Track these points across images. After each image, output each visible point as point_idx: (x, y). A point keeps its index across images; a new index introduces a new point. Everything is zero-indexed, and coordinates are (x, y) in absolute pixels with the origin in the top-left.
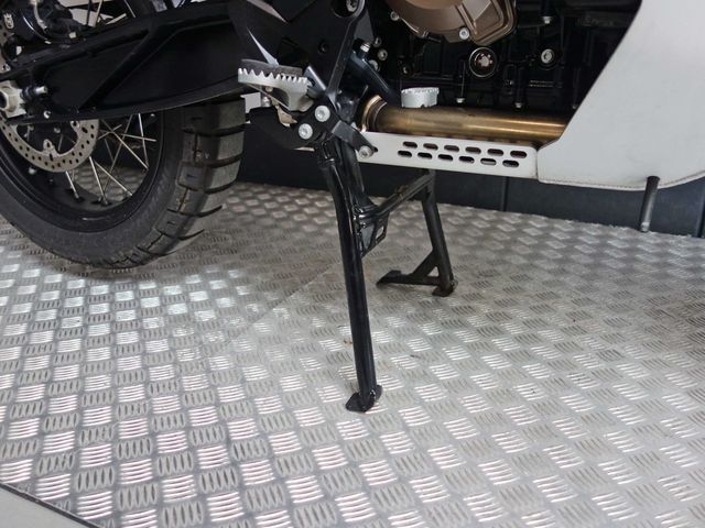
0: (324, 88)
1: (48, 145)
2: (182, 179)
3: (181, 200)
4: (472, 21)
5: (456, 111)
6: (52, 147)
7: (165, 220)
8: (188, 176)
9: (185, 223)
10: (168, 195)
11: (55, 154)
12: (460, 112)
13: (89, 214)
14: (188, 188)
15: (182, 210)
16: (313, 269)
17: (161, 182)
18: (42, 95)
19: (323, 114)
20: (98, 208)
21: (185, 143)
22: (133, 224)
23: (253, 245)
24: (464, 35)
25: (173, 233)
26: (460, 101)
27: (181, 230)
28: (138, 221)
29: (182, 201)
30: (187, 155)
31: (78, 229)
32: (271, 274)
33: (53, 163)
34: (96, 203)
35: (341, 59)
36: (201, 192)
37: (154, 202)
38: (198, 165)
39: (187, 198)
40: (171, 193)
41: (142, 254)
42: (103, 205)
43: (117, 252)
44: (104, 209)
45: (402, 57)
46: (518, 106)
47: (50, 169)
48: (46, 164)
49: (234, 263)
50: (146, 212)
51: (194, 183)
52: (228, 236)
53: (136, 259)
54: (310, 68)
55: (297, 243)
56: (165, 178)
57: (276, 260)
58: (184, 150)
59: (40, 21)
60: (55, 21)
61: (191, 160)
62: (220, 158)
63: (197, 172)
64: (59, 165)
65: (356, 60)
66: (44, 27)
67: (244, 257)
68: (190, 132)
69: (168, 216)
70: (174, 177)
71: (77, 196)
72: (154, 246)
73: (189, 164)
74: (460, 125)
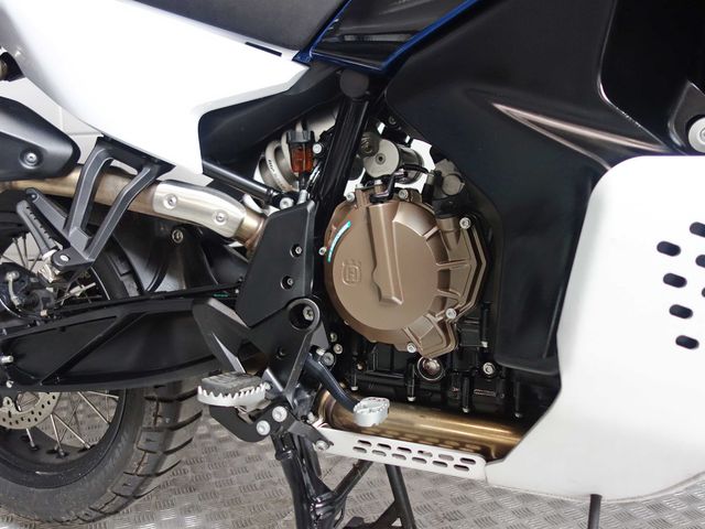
0: (280, 389)
1: (8, 403)
2: (142, 443)
3: (138, 462)
4: (417, 339)
5: (407, 410)
6: (12, 404)
7: (121, 482)
8: (148, 440)
9: (142, 484)
10: (126, 458)
11: (14, 411)
12: (411, 411)
13: (44, 467)
14: (146, 451)
15: (139, 472)
16: (273, 513)
17: (120, 445)
18: (7, 364)
19: (280, 414)
20: (53, 459)
21: (146, 410)
22: (87, 484)
23: (213, 480)
24: (411, 349)
25: (129, 494)
26: (411, 399)
27: (137, 490)
28: (93, 482)
29: (140, 464)
30: (148, 420)
31: (30, 485)
32: (229, 520)
33: (11, 420)
34: (53, 452)
35: (299, 361)
36: (160, 453)
37: (110, 464)
38: (158, 430)
39: (145, 461)
40: (129, 457)
41: (94, 514)
42: (59, 457)
43: (68, 512)
44: (59, 461)
45: (356, 354)
46: (466, 411)
47: (8, 427)
48: (4, 420)
49: (192, 507)
50: (102, 473)
51: (153, 446)
52: (188, 467)
53: (87, 518)
54: (268, 371)
55: (258, 476)
56: (124, 441)
57: (235, 501)
58: (145, 416)
59: (13, 297)
60: (28, 294)
61: (152, 425)
62: (180, 420)
63: (157, 437)
64: (17, 422)
65: (312, 362)
66: (17, 303)
67: (204, 497)
68: (152, 399)
69: (124, 479)
70: (133, 440)
71: (33, 445)
72: (107, 507)
73: (149, 429)
74: (412, 424)
